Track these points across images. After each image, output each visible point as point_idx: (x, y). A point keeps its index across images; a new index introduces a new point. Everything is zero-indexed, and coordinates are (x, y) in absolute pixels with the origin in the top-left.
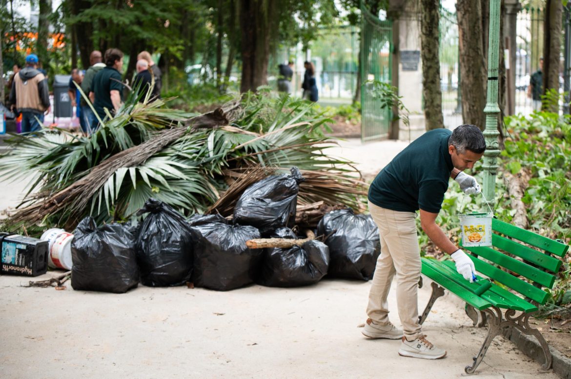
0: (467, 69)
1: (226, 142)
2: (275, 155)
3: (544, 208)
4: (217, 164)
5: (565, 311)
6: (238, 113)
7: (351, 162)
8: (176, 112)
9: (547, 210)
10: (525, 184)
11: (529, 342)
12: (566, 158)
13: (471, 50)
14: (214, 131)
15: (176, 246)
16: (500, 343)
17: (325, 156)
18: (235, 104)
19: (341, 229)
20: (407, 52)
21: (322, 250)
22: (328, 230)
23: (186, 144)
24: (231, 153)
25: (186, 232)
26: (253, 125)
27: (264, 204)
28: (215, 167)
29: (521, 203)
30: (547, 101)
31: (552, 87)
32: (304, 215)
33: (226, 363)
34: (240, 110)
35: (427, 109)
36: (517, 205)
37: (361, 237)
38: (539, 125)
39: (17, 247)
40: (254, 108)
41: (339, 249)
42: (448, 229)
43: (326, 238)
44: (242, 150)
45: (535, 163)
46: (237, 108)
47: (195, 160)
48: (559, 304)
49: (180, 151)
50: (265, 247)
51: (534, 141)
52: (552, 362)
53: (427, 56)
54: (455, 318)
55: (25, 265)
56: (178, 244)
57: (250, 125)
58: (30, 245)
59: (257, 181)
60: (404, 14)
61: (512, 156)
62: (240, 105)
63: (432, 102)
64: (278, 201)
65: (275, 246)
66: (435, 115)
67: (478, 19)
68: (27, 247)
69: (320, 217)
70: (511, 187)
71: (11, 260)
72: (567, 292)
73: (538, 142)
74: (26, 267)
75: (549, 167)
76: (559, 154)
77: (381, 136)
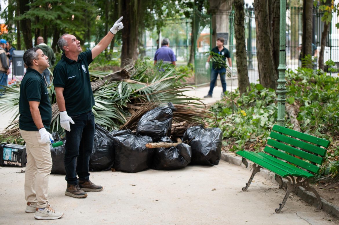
0: (261, 44)
1: (128, 89)
2: (156, 95)
3: (310, 123)
4: (124, 101)
5: (327, 179)
6: (133, 72)
7: (200, 99)
8: (97, 72)
9: (312, 124)
10: (297, 110)
11: (308, 195)
12: (320, 95)
13: (263, 33)
14: (121, 83)
15: (105, 148)
16: (292, 197)
17: (185, 96)
18: (131, 67)
19: (197, 136)
20: (221, 34)
21: (188, 149)
22: (190, 138)
23: (105, 90)
24: (132, 95)
25: (110, 140)
26: (142, 79)
27: (154, 123)
28: (123, 103)
29: (296, 120)
30: (305, 62)
31: (308, 54)
32: (175, 130)
33: (142, 210)
34: (134, 70)
35: (238, 68)
36: (294, 122)
37: (209, 141)
38: (302, 76)
39: (13, 150)
40: (142, 69)
41: (197, 148)
42: (256, 136)
43: (189, 142)
44: (138, 93)
45: (302, 98)
46: (132, 69)
47: (112, 99)
48: (323, 175)
49: (102, 94)
50: (156, 147)
51: (299, 85)
52: (322, 205)
53: (238, 37)
54: (265, 184)
55: (17, 161)
56: (106, 147)
57: (141, 79)
58: (20, 149)
59: (149, 110)
60: (219, 11)
61: (288, 94)
62: (134, 67)
63: (242, 63)
64: (162, 121)
65: (161, 147)
66: (243, 71)
67: (267, 15)
68: (18, 150)
69: (185, 130)
70: (290, 112)
71: (9, 158)
72: (327, 169)
73: (302, 86)
74: (18, 162)
75: (310, 100)
76: (316, 92)
77: (206, 84)
